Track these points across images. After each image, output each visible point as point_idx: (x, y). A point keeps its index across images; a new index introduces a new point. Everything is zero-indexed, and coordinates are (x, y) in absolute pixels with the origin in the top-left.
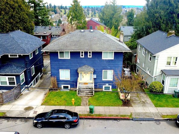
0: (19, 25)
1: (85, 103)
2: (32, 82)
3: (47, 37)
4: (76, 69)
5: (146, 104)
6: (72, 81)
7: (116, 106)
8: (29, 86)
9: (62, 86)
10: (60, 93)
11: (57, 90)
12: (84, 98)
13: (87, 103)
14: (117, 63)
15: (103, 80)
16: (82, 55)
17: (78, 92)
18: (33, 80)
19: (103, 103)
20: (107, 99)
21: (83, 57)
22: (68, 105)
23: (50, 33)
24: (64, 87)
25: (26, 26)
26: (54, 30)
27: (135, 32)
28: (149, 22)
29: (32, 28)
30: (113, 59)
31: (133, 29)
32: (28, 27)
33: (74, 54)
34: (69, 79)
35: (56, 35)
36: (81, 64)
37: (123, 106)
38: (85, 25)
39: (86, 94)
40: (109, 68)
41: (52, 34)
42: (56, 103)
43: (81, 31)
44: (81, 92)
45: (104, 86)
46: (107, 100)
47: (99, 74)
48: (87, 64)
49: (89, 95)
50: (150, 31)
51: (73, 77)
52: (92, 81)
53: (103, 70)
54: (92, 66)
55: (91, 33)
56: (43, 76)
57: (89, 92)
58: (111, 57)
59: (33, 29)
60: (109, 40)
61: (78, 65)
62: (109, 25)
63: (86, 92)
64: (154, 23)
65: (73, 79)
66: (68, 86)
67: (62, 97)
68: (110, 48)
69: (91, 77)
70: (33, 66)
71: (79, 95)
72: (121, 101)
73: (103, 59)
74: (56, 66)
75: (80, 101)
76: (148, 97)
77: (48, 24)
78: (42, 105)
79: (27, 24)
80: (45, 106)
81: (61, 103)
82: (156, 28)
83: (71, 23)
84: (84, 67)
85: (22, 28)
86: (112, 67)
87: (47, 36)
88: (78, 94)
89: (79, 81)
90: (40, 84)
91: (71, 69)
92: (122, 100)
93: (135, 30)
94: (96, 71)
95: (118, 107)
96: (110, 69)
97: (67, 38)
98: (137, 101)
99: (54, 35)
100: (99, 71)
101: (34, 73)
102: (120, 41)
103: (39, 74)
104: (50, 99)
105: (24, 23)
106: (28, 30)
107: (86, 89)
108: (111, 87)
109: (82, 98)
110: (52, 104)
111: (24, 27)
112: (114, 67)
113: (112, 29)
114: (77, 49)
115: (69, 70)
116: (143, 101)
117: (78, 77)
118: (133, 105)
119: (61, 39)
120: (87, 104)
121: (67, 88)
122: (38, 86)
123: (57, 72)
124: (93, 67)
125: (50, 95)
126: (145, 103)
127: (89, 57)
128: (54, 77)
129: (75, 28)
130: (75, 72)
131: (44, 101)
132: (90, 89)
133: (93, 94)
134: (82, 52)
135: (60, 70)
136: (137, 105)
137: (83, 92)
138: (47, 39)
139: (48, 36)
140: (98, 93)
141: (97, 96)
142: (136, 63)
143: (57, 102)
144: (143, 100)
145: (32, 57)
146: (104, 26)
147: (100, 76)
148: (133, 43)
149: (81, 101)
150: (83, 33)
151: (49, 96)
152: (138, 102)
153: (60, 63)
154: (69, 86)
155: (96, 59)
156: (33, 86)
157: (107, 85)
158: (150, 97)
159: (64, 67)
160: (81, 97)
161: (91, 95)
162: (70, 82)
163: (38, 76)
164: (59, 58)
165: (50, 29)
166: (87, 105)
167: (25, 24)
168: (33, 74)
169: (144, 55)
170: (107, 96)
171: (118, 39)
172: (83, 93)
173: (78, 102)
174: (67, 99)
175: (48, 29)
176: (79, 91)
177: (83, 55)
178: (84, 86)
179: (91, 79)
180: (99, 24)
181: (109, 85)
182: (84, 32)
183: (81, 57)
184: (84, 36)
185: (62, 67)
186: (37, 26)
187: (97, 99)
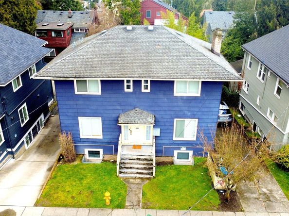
0: (3, 11)
1: (135, 199)
2: (24, 139)
3: (64, 33)
4: (114, 115)
5: (274, 204)
6: (106, 141)
7: (206, 210)
8: (14, 150)
9: (86, 151)
10: (81, 169)
11: (73, 160)
12: (132, 183)
13: (139, 198)
14: (207, 105)
15: (175, 139)
16: (128, 87)
17: (121, 168)
18: (27, 134)
19: (176, 198)
20: (185, 186)
21: (131, 90)
22: (96, 207)
23: (71, 25)
24: (90, 152)
25: (18, 12)
26: (78, 18)
27: (237, 24)
28: (269, 6)
29: (30, 17)
30: (199, 95)
31: (233, 19)
32: (22, 15)
33: (111, 85)
34: (101, 137)
35: (81, 30)
36: (127, 107)
37: (223, 211)
38: (136, 9)
39: (138, 173)
40: (189, 114)
41: (74, 27)
42: (69, 201)
43: (125, 30)
44: (127, 168)
45: (176, 152)
46: (184, 189)
47: (166, 127)
48: (140, 107)
49: (143, 176)
50: (270, 24)
51: (108, 133)
52: (150, 141)
53: (175, 119)
54: (151, 110)
55: (148, 34)
56: (52, 118)
57: (145, 169)
58: (195, 91)
59: (34, 18)
60: (189, 51)
61: (118, 107)
62: (182, 9)
63: (138, 169)
64: (279, 7)
65: (109, 137)
66: (99, 152)
67: (85, 182)
68: (193, 71)
69: (148, 133)
70: (25, 105)
71: (122, 175)
72: (217, 195)
73: (175, 94)
74: (70, 110)
75: (123, 192)
76: (274, 179)
77: (71, 4)
78: (36, 205)
79: (19, 9)
80: (42, 208)
81: (79, 199)
82: (282, 19)
83: (110, 5)
84: (132, 113)
85: (9, 16)
86: (195, 113)
87: (64, 31)
88: (120, 173)
89: (122, 140)
90: (42, 138)
91: (105, 115)
92: (218, 191)
93: (237, 20)
94: (160, 120)
95: (210, 212)
96: (192, 117)
97: (94, 46)
98: (252, 193)
99: (77, 30)
100: (165, 120)
101: (26, 119)
102: (212, 51)
103: (42, 116)
104: (58, 188)
105: (15, 7)
106: (24, 19)
107: (138, 161)
108: (191, 153)
109: (128, 182)
110: (59, 203)
111: (15, 15)
112: (200, 113)
113: (190, 18)
114: (116, 74)
115: (101, 118)
116: (265, 194)
117: (120, 132)
118: (243, 205)
119: (80, 48)
120: (139, 202)
121: (96, 154)
122: (37, 144)
123: (72, 122)
124: (153, 111)
125: (59, 174)
126: (271, 199)
127: (143, 90)
128: (67, 134)
129: (118, 15)
130: (114, 122)
131: (44, 194)
132: (146, 159)
133: (152, 173)
134: (128, 81)
135: (79, 118)
136: (253, 208)
137: (131, 168)
138: (64, 37)
139: (66, 31)
140: (163, 169)
141: (161, 178)
142: (238, 89)
143: (73, 197)
144: (265, 190)
145: (19, 85)
146: (174, 10)
147: (168, 131)
148: (231, 46)
149: (125, 191)
150: (131, 35)
151: (55, 178)
152: (254, 196)
153: (80, 102)
154: (101, 151)
155: (161, 96)
156: (26, 146)
157: (183, 150)
158: (279, 181)
159: (88, 111)
160: (126, 180)
161: (148, 176)
162: (103, 143)
163: (38, 123)
164: (76, 93)
165: (71, 17)
166: (139, 206)
167: (17, 9)
168: (26, 122)
169: (261, 78)
170: (183, 179)
171: (209, 45)
172: (129, 170)
173: (120, 195)
174: (96, 187)
175: (67, 17)
176: (123, 166)
177: (130, 85)
178: (132, 153)
179: (148, 138)
180: (165, 8)
181: (187, 149)
182: (133, 30)
183: (126, 90)
184: (132, 40)
185: (83, 111)
186: (46, 11)
187: (162, 188)
